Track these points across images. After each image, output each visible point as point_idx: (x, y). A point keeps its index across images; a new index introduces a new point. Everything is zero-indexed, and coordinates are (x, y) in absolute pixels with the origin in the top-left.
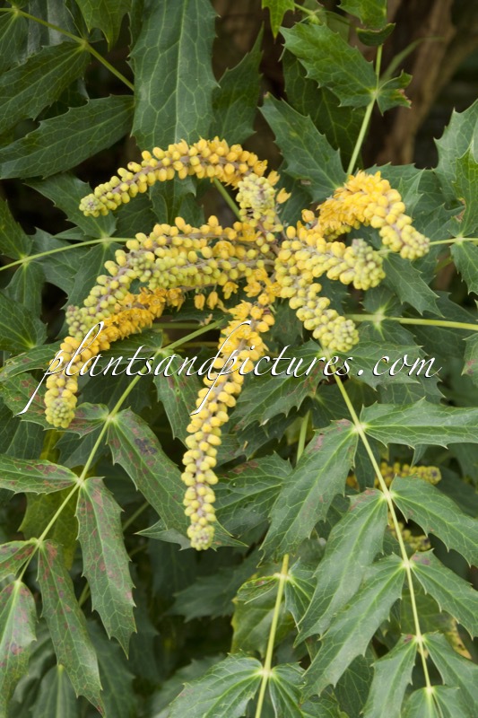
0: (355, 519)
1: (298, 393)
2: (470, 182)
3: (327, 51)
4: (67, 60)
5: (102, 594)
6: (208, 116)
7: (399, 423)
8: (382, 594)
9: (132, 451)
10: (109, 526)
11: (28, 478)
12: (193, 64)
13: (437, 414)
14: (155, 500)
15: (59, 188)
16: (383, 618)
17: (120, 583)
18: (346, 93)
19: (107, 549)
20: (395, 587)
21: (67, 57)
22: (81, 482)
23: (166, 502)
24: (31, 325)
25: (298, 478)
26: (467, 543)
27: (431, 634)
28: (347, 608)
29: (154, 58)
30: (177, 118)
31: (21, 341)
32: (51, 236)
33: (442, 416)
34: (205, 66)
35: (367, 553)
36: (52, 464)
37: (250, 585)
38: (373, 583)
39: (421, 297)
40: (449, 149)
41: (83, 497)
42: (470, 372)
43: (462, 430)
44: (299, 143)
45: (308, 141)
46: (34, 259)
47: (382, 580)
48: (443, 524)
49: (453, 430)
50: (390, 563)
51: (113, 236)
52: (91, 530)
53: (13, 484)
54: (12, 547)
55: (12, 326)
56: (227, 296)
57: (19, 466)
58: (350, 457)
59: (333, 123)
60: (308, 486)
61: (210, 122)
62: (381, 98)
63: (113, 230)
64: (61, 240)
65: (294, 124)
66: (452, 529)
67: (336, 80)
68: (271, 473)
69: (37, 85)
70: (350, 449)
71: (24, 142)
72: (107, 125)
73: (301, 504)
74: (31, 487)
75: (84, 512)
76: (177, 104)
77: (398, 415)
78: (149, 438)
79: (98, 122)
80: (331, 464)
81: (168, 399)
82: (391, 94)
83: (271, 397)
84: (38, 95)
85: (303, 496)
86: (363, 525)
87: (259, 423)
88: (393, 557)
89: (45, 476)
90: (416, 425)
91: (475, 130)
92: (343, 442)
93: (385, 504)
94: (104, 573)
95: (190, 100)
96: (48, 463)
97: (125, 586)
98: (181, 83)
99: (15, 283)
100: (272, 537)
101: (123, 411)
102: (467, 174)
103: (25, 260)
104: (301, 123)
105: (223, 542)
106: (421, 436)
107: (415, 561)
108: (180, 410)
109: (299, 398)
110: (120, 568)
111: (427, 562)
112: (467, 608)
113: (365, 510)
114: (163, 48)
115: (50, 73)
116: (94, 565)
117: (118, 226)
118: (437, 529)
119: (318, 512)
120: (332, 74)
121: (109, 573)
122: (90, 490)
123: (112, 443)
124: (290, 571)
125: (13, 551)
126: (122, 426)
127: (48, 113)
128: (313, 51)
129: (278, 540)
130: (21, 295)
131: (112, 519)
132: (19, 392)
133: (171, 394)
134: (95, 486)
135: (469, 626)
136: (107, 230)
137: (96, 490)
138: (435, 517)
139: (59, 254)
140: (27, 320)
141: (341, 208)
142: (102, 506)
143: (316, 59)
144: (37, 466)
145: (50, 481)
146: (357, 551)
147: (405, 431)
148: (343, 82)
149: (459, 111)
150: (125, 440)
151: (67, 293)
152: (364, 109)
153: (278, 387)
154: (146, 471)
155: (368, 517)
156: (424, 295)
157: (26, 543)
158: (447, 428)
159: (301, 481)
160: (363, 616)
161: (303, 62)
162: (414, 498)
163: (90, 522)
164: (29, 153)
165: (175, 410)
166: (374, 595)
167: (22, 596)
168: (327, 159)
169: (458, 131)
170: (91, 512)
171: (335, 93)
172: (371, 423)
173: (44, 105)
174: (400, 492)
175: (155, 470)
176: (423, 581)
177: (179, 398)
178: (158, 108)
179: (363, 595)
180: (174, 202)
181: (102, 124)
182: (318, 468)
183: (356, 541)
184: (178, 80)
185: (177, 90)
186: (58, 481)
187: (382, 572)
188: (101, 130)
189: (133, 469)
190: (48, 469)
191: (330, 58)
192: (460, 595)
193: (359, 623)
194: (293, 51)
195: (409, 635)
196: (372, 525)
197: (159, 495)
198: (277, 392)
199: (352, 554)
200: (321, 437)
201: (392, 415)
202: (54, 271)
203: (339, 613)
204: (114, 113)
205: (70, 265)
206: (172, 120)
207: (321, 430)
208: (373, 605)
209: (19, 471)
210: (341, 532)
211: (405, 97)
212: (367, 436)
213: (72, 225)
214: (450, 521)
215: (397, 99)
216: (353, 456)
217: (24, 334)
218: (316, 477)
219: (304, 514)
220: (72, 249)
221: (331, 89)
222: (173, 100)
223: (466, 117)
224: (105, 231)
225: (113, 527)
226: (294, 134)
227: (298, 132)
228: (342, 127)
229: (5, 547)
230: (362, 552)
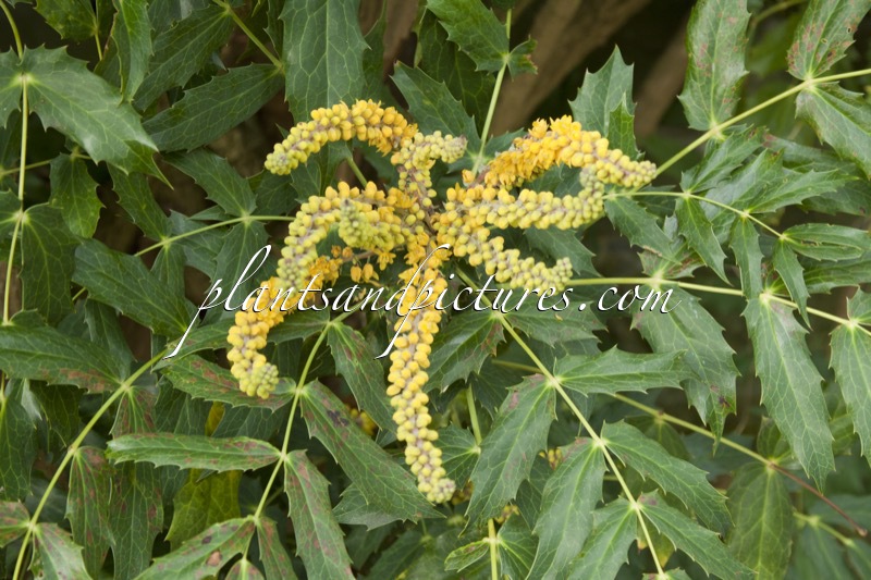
0: (569, 470)
1: (476, 356)
2: (622, 136)
3: (467, 13)
4: (213, 25)
5: (319, 572)
6: (360, 79)
7: (594, 373)
8: (618, 537)
9: (326, 424)
10: (318, 501)
11: (229, 456)
12: (342, 25)
13: (630, 362)
14: (354, 473)
15: (197, 164)
16: (622, 562)
17: (336, 560)
18: (482, 57)
19: (319, 525)
20: (629, 529)
21: (213, 21)
22: (284, 456)
23: (364, 475)
24: (184, 308)
25: (497, 438)
26: (682, 485)
27: (673, 571)
28: (583, 555)
29: (303, 21)
30: (329, 82)
31: (176, 324)
32: (187, 218)
33: (635, 363)
34: (353, 27)
35: (587, 502)
36: (252, 440)
37: (459, 553)
38: (605, 527)
39: (577, 257)
40: (585, 110)
41: (289, 471)
42: (638, 325)
43: (658, 375)
44: (432, 111)
45: (442, 108)
46: (174, 241)
47: (613, 524)
48: (656, 467)
49: (648, 376)
50: (618, 507)
51: (253, 214)
52: (301, 505)
53: (215, 463)
54: (231, 525)
55: (166, 308)
56: (383, 267)
57: (215, 445)
58: (551, 410)
59: (463, 90)
60: (508, 445)
61: (362, 84)
62: (511, 63)
63: (253, 207)
64: (197, 221)
65: (428, 91)
66: (666, 473)
67: (475, 43)
68: (451, 443)
69: (184, 52)
70: (548, 402)
71: (170, 113)
72: (248, 95)
73: (503, 465)
74: (235, 464)
75: (292, 487)
76: (328, 66)
77: (593, 365)
78: (340, 410)
79: (240, 93)
80: (531, 420)
81: (348, 370)
82: (519, 60)
83: (447, 364)
84: (186, 61)
85: (504, 456)
86: (579, 475)
87: (439, 391)
88: (620, 499)
89: (245, 453)
90: (612, 374)
91: (608, 90)
92: (540, 396)
93: (599, 450)
94: (319, 550)
95: (341, 62)
96: (246, 439)
97: (343, 561)
98: (331, 47)
99: (158, 267)
100: (476, 501)
101: (312, 383)
102: (619, 128)
103: (166, 242)
104: (436, 90)
105: (423, 514)
106: (619, 384)
107: (643, 503)
108: (361, 381)
109: (478, 361)
110: (336, 544)
111: (654, 503)
112: (698, 545)
113: (579, 459)
114: (312, 11)
115: (197, 38)
116: (308, 542)
117: (258, 203)
118: (652, 473)
119: (521, 471)
120: (471, 37)
121: (323, 551)
122: (295, 464)
123: (306, 415)
124: (499, 534)
125: (234, 529)
126: (313, 398)
127: (195, 81)
128: (453, 12)
129: (482, 504)
130: (165, 278)
131: (320, 494)
132: (191, 374)
133: (350, 366)
134: (299, 459)
135: (704, 564)
136: (247, 208)
137: (300, 464)
138: (648, 462)
139: (197, 235)
140: (179, 302)
141: (523, 158)
142: (309, 480)
143: (457, 21)
144: (235, 444)
145: (254, 457)
146: (577, 500)
147: (601, 380)
148: (480, 46)
149: (592, 71)
150: (317, 413)
151: (210, 276)
152: (496, 74)
153: (453, 352)
154: (342, 444)
155: (583, 467)
156: (579, 254)
157: (245, 520)
158: (642, 374)
159: (501, 440)
160: (600, 561)
161: (443, 24)
162: (626, 444)
163: (299, 498)
164: (175, 124)
165: (356, 382)
166: (609, 539)
167: (251, 575)
168: (462, 126)
169: (593, 92)
170: (299, 487)
171: (472, 57)
172: (567, 375)
173: (192, 73)
174: (611, 439)
175: (350, 443)
176: (655, 520)
177: (358, 368)
178: (310, 72)
179: (597, 541)
180: (328, 169)
181: (242, 94)
182: (517, 425)
183: (575, 491)
184: (327, 42)
185: (327, 53)
186: (262, 456)
187: (613, 515)
188: (241, 100)
189: (330, 442)
190: (248, 446)
191: (469, 19)
192: (690, 533)
193: (597, 569)
194: (435, 12)
195: (652, 575)
196: (590, 472)
197: (357, 467)
198: (453, 357)
199: (572, 504)
200: (515, 395)
201: (587, 366)
202: (194, 253)
203: (575, 562)
204: (254, 82)
205: (209, 247)
206: (324, 85)
207: (515, 388)
208: (610, 549)
209: (217, 450)
210: (557, 484)
211: (531, 62)
212: (564, 389)
213: (211, 204)
214: (663, 464)
215: (524, 65)
216: (553, 408)
217: (178, 317)
218: (515, 435)
219: (506, 475)
220: (209, 230)
221: (468, 53)
222: (324, 63)
223: (599, 77)
224: (244, 208)
225: (323, 501)
226: (427, 103)
227: (432, 100)
228: (472, 95)
229: (224, 526)
230: (582, 502)
